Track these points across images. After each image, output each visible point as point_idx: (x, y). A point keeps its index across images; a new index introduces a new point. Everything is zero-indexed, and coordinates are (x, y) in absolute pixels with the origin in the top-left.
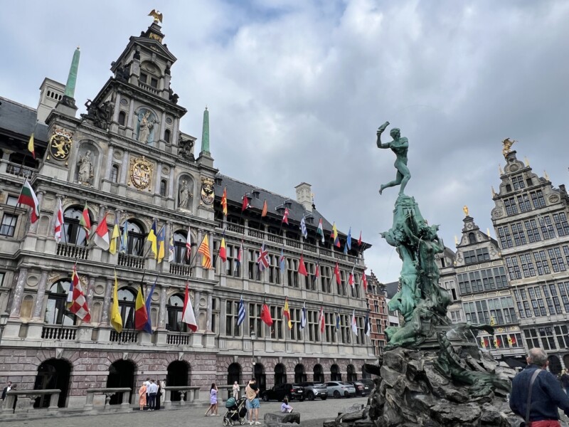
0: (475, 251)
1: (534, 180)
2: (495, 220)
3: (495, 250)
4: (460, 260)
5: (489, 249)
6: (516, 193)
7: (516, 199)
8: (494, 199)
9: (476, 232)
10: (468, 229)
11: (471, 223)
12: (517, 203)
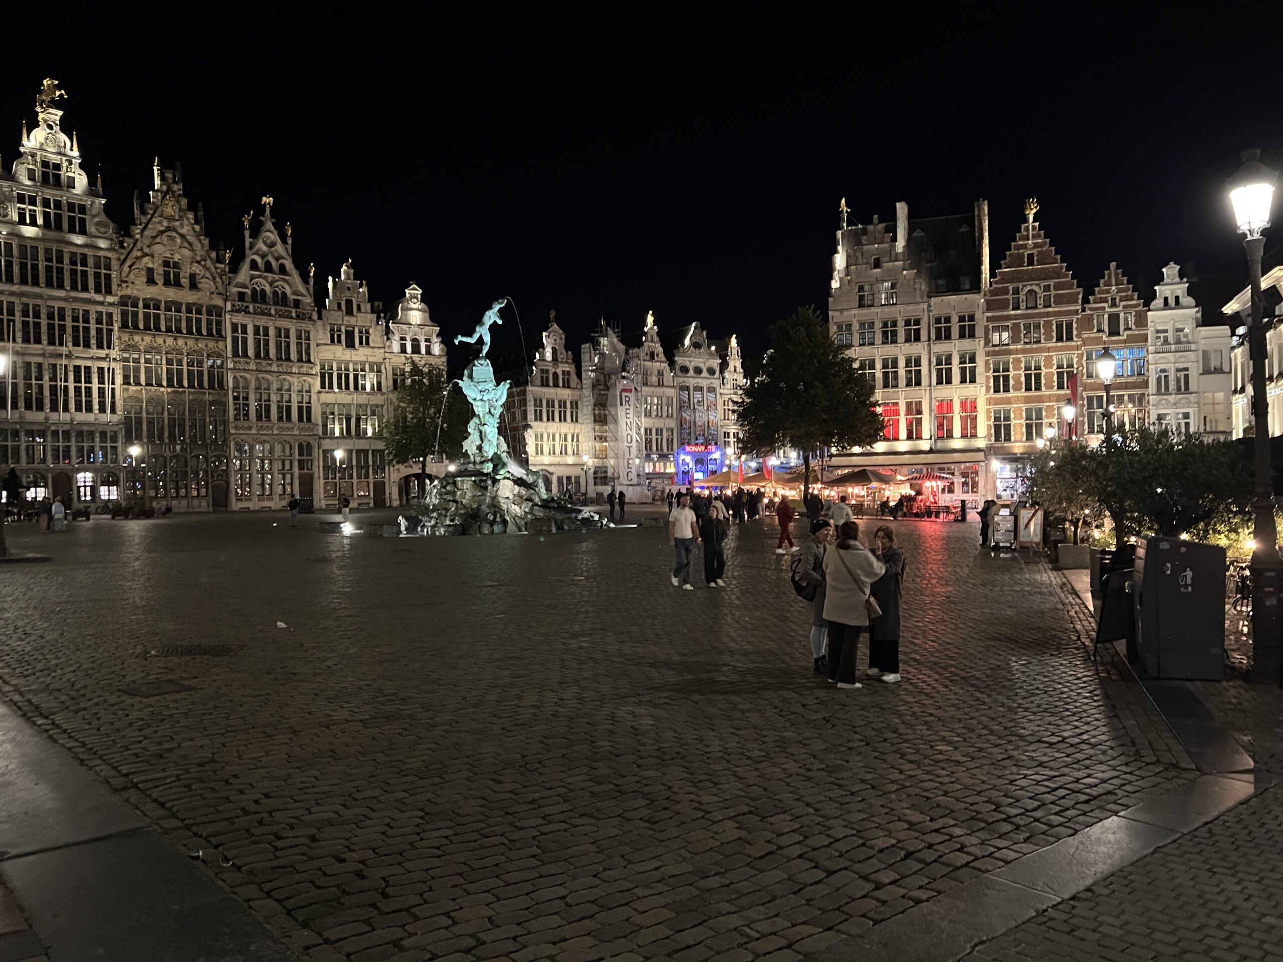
1: (79, 183)
6: (43, 192)
7: (40, 201)
12: (40, 209)
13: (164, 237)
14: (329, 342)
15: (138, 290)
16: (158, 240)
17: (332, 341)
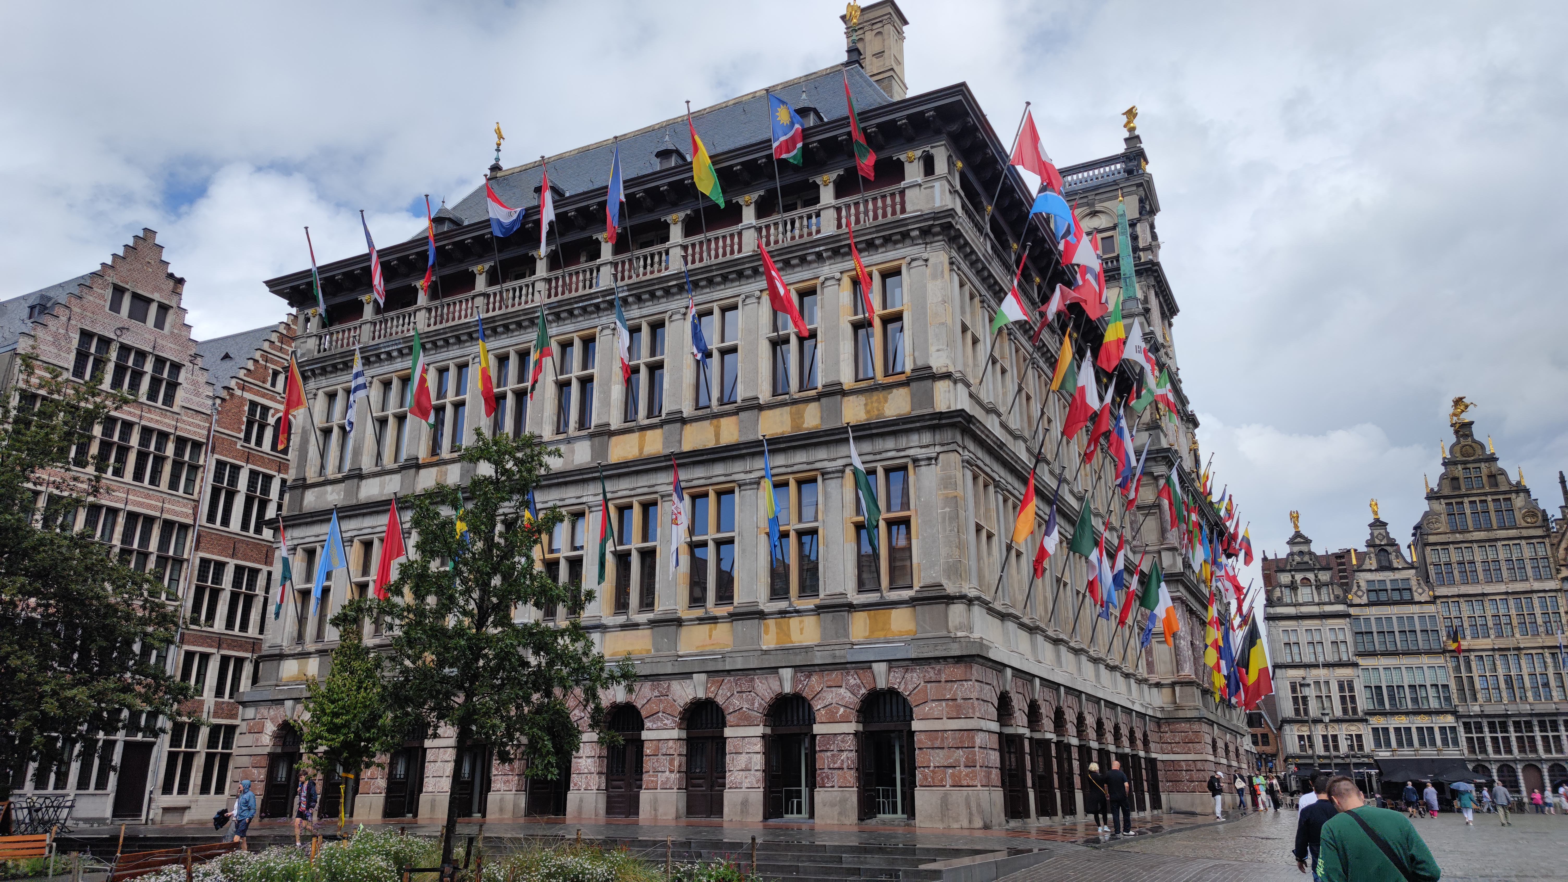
0: (1388, 583)
1: (1501, 479)
2: (1428, 534)
3: (1423, 585)
4: (1360, 593)
5: (1414, 582)
6: (1468, 496)
7: (1466, 505)
8: (1428, 498)
9: (1392, 549)
10: (1377, 542)
11: (1382, 531)
12: (1468, 511)
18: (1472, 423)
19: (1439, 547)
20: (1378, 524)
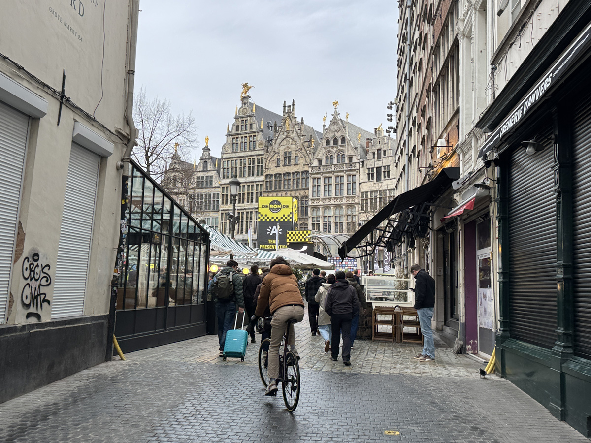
0: (205, 178)
1: (254, 125)
2: (223, 154)
3: (217, 179)
4: (193, 183)
5: (214, 177)
6: (240, 134)
7: (240, 139)
8: (227, 136)
9: (210, 161)
10: (204, 158)
11: (207, 153)
12: (239, 143)
13: (285, 141)
14: (367, 180)
15: (272, 171)
16: (282, 144)
17: (369, 179)
18: (249, 97)
19: (226, 160)
20: (207, 149)
